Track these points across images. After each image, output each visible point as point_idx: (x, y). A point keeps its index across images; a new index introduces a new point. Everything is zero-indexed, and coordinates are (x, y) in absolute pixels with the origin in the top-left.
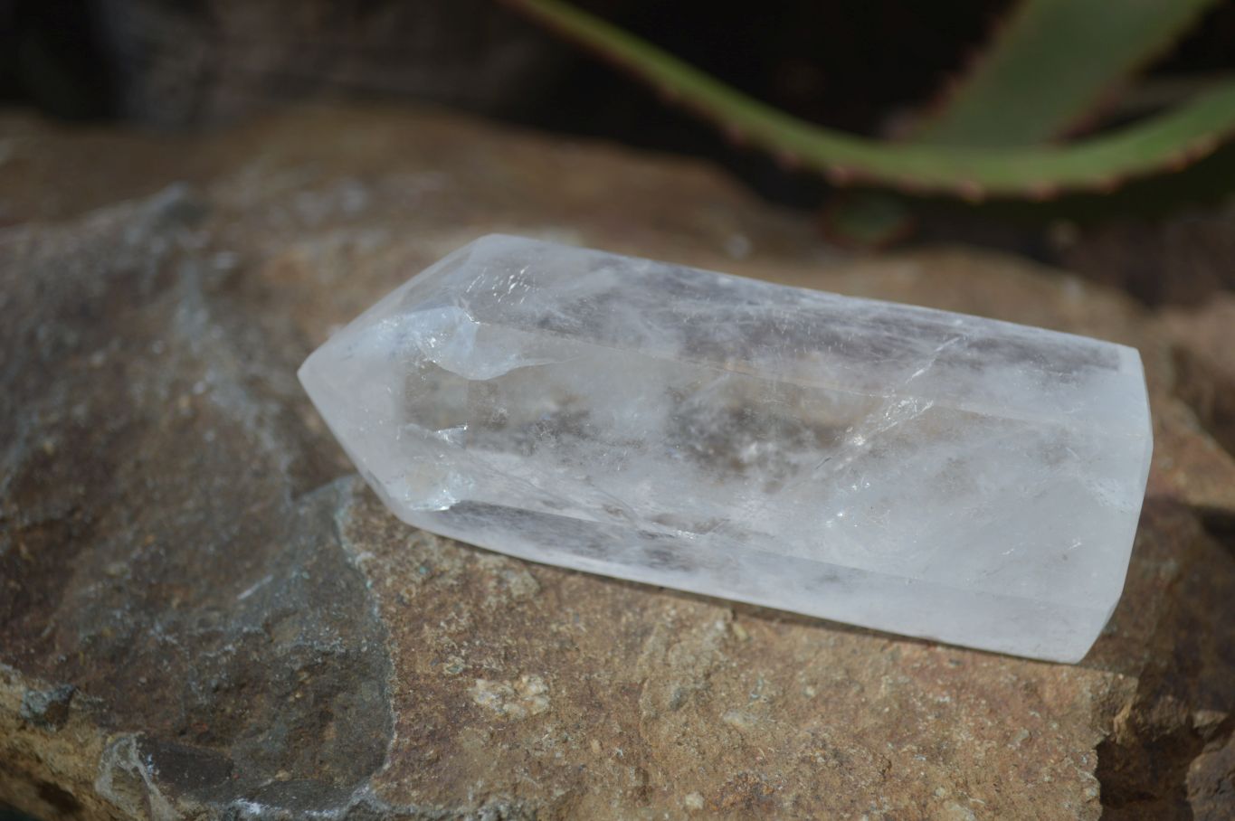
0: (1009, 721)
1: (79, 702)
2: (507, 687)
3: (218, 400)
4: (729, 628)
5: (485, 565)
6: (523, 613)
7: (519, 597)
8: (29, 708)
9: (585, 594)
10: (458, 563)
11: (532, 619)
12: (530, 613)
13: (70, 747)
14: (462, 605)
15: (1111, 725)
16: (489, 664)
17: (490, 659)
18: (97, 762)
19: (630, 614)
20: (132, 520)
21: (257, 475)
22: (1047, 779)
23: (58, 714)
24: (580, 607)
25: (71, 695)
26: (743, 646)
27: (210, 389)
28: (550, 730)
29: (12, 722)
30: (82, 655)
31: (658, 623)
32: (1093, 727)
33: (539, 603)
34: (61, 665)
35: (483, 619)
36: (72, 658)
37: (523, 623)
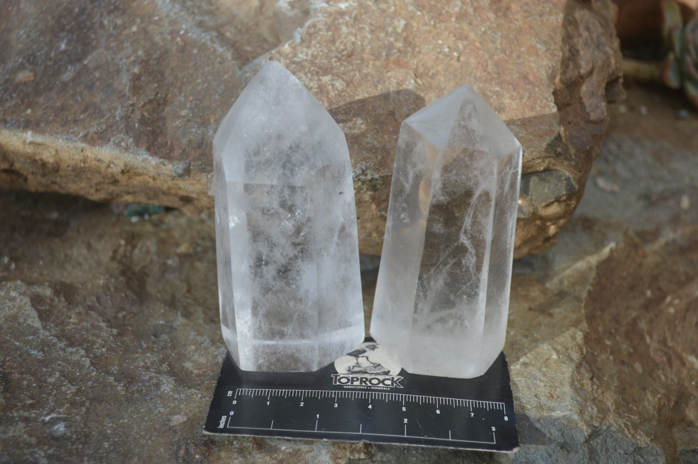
0: (521, 91)
1: (193, 166)
2: (350, 124)
3: (192, 36)
4: (416, 82)
5: (325, 80)
6: (344, 96)
7: (341, 89)
8: (175, 172)
9: (362, 82)
10: (316, 82)
11: (348, 97)
12: (347, 95)
13: (194, 182)
14: (323, 98)
15: (555, 84)
16: (341, 117)
17: (340, 115)
18: (207, 185)
19: (380, 85)
20: (180, 92)
21: (221, 63)
22: (539, 109)
23: (187, 171)
24: (363, 88)
25: (190, 164)
26: (423, 87)
27: (187, 31)
28: (369, 136)
29: (169, 178)
30: (187, 149)
31: (391, 86)
32: (549, 86)
33: (348, 90)
34: (181, 154)
35: (332, 101)
36: (184, 150)
37: (345, 99)
